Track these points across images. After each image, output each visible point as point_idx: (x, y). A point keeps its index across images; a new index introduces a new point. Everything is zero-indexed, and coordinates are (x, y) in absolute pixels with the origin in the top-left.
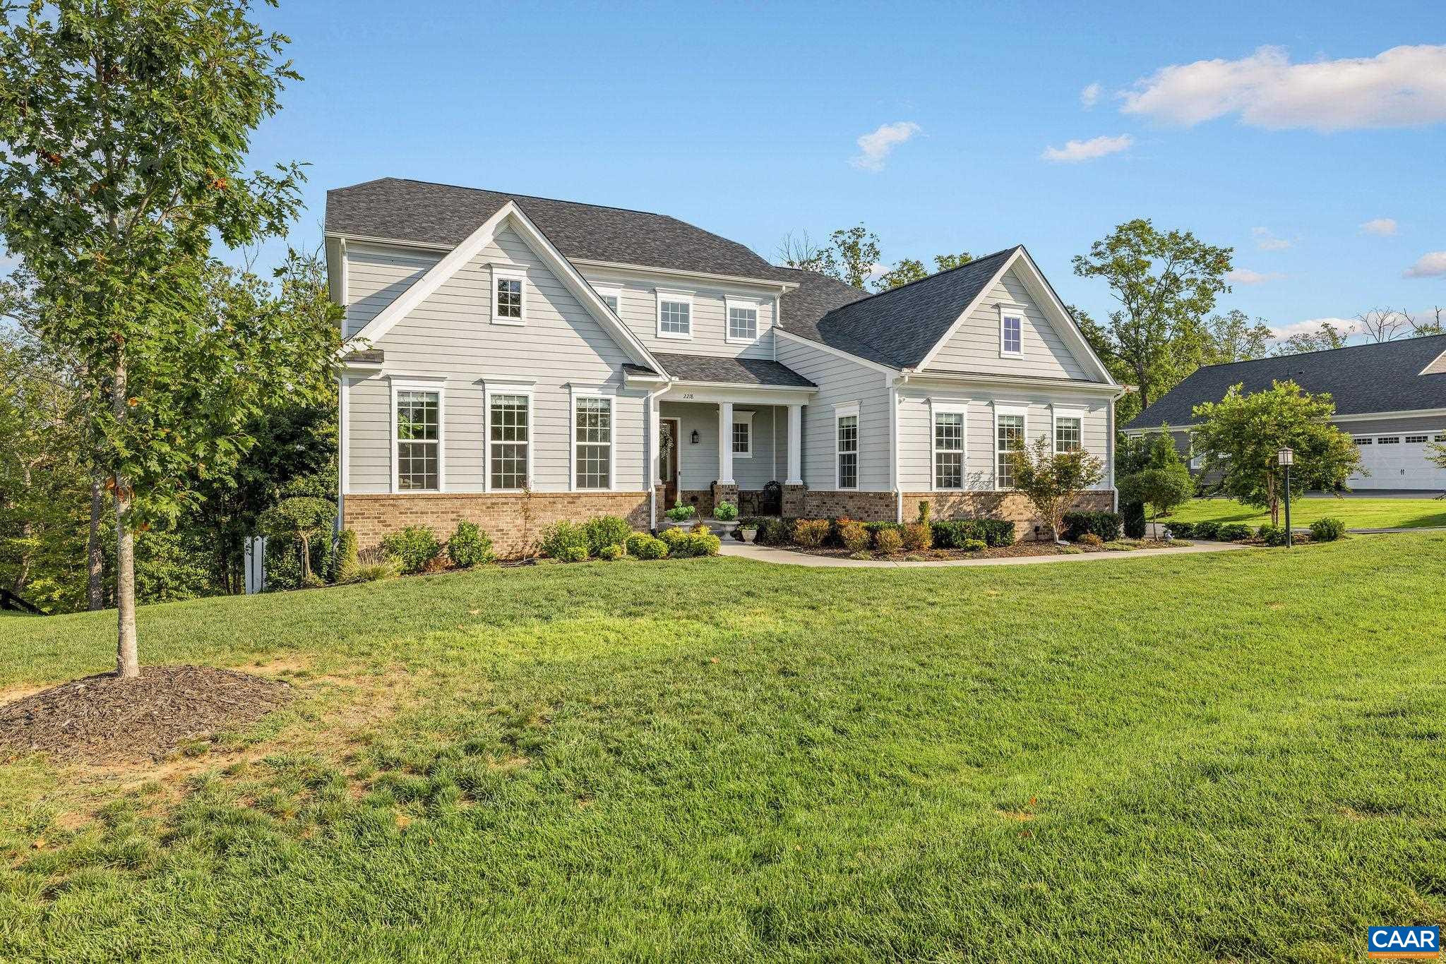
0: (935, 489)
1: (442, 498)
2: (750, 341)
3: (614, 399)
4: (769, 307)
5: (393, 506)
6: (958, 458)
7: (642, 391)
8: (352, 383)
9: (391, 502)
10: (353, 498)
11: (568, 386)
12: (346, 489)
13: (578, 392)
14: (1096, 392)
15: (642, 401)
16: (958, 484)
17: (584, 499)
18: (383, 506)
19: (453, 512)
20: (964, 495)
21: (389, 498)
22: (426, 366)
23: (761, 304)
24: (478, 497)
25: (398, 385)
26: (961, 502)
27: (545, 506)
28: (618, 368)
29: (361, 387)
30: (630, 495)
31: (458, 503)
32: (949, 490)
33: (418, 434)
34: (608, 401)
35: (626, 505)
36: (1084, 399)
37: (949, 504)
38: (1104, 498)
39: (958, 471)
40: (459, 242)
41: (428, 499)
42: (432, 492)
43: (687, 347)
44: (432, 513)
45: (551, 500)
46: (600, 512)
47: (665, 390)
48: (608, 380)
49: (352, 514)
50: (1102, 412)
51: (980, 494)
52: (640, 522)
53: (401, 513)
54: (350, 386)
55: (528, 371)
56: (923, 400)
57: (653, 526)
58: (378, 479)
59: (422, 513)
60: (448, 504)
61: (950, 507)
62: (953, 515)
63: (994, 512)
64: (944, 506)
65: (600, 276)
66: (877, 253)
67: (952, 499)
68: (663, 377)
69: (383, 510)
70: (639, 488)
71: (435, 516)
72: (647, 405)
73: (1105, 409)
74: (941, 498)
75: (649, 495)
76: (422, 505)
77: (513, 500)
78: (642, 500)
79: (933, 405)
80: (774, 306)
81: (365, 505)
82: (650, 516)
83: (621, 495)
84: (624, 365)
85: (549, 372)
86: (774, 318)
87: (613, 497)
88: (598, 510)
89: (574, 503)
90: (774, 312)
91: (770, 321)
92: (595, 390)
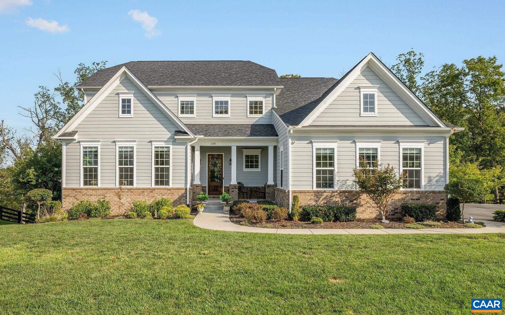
0: (315, 189)
1: (98, 189)
2: (260, 115)
3: (171, 146)
4: (271, 99)
5: (80, 192)
6: (332, 172)
7: (183, 143)
8: (67, 144)
9: (79, 191)
10: (65, 189)
11: (151, 142)
12: (64, 186)
13: (155, 144)
14: (433, 132)
15: (184, 147)
16: (331, 185)
17: (156, 191)
18: (76, 192)
19: (102, 195)
20: (333, 192)
21: (78, 189)
22: (94, 137)
23: (265, 97)
24: (112, 189)
25: (83, 144)
26: (332, 196)
27: (140, 193)
28: (173, 132)
29: (70, 146)
30: (178, 189)
31: (104, 191)
32: (325, 189)
33: (90, 163)
34: (169, 147)
35: (175, 194)
36: (424, 137)
37: (323, 197)
38: (440, 195)
39: (332, 179)
40: (103, 85)
41: (93, 189)
42: (96, 187)
43: (229, 121)
44: (94, 195)
45: (143, 190)
46: (164, 197)
47: (195, 142)
48: (169, 139)
49: (65, 195)
50: (440, 144)
51: (344, 192)
52: (182, 201)
53: (83, 195)
54: (66, 146)
55: (133, 136)
56: (308, 142)
57: (188, 203)
58: (75, 182)
59: (91, 195)
60: (101, 192)
61: (324, 199)
62: (326, 203)
63: (355, 202)
64: (320, 198)
65: (186, 92)
66: (422, 63)
67: (325, 194)
68: (191, 136)
69: (76, 194)
70: (183, 186)
71: (96, 196)
72: (186, 149)
73: (442, 142)
74: (317, 194)
75: (186, 189)
76: (90, 192)
77: (127, 190)
78: (183, 191)
79: (314, 144)
80: (273, 98)
81: (70, 191)
82: (187, 198)
83: (173, 189)
84: (176, 131)
85: (142, 136)
86: (273, 104)
87: (170, 190)
88: (163, 195)
89: (152, 192)
90: (273, 101)
91: (271, 105)
92: (163, 143)
